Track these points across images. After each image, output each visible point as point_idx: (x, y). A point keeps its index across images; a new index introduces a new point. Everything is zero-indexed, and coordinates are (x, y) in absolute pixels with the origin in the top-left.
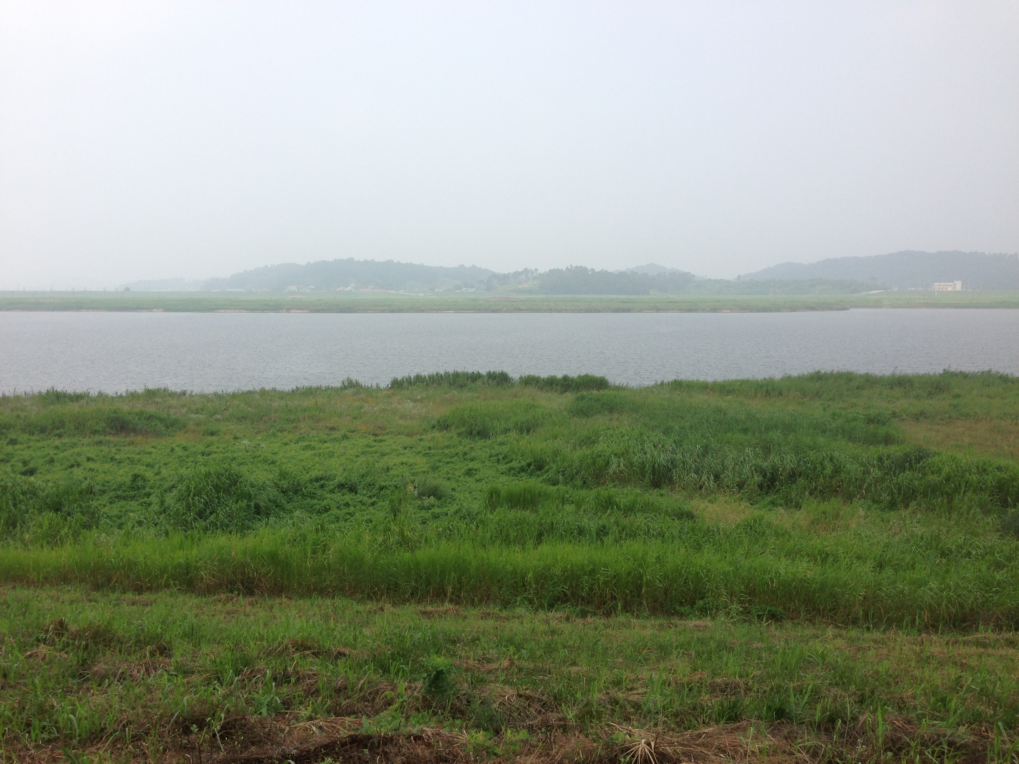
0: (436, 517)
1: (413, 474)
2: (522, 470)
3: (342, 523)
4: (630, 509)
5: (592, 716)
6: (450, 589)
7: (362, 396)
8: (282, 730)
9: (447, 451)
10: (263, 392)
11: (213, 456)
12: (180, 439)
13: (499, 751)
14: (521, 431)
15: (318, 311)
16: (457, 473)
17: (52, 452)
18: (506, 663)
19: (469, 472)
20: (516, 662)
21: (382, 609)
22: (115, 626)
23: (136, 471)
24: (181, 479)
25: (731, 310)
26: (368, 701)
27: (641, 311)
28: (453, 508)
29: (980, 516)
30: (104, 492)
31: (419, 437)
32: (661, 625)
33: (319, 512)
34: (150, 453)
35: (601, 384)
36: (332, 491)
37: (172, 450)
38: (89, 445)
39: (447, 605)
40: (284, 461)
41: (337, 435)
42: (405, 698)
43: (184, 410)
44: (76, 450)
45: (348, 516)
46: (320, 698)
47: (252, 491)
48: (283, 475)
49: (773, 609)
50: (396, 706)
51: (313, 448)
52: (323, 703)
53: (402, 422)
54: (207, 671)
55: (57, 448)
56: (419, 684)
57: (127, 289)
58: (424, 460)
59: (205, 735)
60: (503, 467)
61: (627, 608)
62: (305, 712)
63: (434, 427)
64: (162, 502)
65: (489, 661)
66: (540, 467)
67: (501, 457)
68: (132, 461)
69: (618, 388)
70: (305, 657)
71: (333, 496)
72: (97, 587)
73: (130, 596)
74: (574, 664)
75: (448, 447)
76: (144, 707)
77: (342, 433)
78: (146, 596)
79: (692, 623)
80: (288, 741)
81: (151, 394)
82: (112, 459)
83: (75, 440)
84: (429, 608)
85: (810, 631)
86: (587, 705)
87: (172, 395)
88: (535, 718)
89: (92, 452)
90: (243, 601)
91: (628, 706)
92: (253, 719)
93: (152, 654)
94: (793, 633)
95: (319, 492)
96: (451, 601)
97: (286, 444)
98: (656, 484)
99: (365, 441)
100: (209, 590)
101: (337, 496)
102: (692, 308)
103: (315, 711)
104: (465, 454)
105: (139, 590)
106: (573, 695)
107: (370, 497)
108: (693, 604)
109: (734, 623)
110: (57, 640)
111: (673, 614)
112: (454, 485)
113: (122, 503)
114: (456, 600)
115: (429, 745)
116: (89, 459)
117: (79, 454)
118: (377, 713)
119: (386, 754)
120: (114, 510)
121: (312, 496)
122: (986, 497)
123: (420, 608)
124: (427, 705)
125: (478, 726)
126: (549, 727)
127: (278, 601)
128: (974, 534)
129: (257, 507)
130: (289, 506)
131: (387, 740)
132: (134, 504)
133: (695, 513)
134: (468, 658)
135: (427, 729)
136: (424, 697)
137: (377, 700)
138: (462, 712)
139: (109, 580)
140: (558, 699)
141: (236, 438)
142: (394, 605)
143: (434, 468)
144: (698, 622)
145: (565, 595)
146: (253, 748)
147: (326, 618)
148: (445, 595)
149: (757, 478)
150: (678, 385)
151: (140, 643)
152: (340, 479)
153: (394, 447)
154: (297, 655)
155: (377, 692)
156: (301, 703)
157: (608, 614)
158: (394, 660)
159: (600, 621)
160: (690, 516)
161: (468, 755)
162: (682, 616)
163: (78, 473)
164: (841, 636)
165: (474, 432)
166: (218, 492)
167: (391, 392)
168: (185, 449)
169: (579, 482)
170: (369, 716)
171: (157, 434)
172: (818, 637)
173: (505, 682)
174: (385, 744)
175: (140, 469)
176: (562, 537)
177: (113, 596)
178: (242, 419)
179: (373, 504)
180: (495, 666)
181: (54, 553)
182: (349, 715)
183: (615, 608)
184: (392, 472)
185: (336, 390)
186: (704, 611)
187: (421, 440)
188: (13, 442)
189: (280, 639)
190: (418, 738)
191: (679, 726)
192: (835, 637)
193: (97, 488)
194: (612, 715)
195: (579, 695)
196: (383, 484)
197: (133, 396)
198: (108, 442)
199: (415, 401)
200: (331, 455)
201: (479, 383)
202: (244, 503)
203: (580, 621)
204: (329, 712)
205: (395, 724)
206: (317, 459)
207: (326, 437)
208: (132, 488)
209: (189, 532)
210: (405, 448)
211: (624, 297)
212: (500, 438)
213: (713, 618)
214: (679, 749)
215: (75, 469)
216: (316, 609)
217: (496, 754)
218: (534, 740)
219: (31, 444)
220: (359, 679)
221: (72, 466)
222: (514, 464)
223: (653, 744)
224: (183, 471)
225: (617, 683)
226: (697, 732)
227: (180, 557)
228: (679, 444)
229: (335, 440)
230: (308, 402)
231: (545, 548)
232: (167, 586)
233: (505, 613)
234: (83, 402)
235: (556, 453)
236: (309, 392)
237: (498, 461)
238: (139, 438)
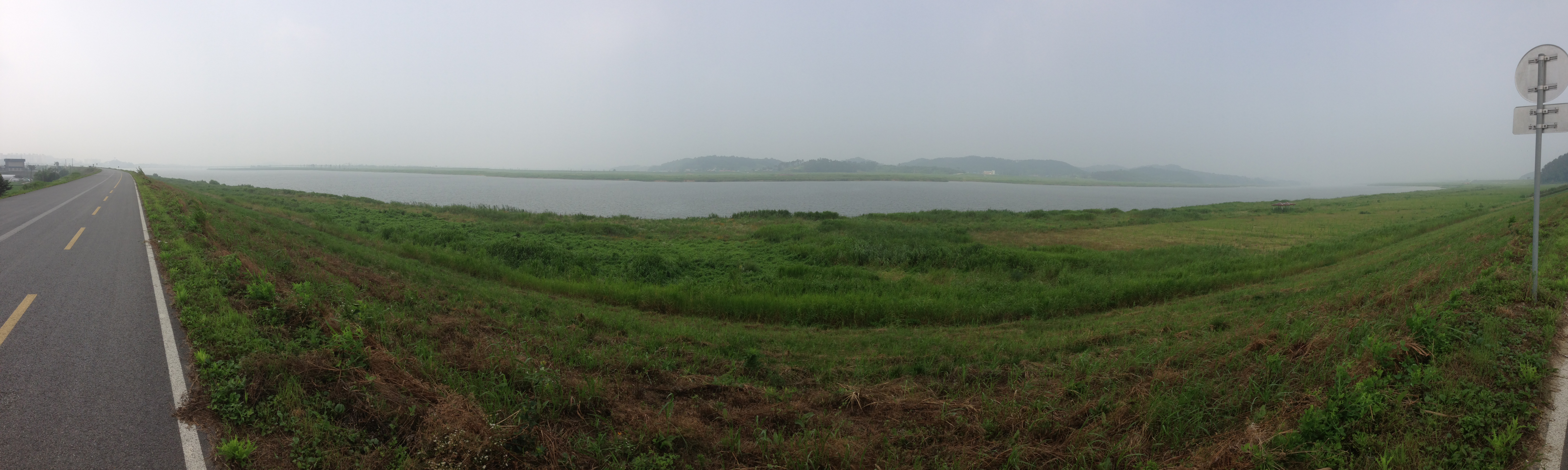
0: (753, 280)
1: (742, 260)
2: (796, 258)
3: (707, 283)
4: (848, 276)
5: (828, 380)
6: (759, 316)
7: (719, 222)
8: (675, 379)
9: (759, 249)
10: (673, 220)
11: (650, 248)
12: (635, 239)
13: (781, 398)
14: (795, 239)
15: (699, 181)
16: (764, 259)
17: (579, 241)
18: (786, 353)
19: (770, 259)
20: (791, 353)
21: (725, 324)
22: (604, 320)
23: (615, 252)
24: (635, 257)
25: (896, 180)
26: (717, 368)
27: (853, 180)
28: (760, 277)
29: (1003, 272)
30: (601, 260)
31: (745, 242)
32: (863, 332)
33: (697, 277)
34: (621, 244)
35: (835, 215)
36: (703, 267)
37: (632, 244)
38: (595, 238)
39: (758, 324)
40: (682, 252)
41: (706, 240)
42: (735, 368)
43: (637, 226)
44: (590, 240)
45: (710, 279)
46: (694, 365)
47: (667, 266)
48: (681, 259)
49: (915, 320)
50: (730, 372)
51: (695, 246)
52: (696, 367)
53: (737, 234)
54: (643, 346)
55: (581, 239)
56: (743, 362)
57: (615, 170)
58: (748, 253)
59: (641, 376)
60: (786, 257)
61: (846, 324)
62: (686, 371)
63: (752, 237)
64: (626, 267)
65: (778, 352)
66: (804, 257)
67: (785, 252)
68: (613, 247)
69: (843, 218)
70: (688, 345)
71: (704, 269)
72: (597, 301)
73: (610, 307)
74: (819, 353)
75: (759, 247)
76: (615, 358)
77: (708, 239)
78: (617, 308)
79: (877, 330)
80: (677, 384)
81: (623, 218)
82: (605, 246)
83: (589, 236)
84: (749, 325)
85: (932, 329)
86: (826, 374)
87: (632, 219)
88: (801, 381)
89: (596, 242)
90: (660, 316)
91: (847, 374)
92: (662, 371)
93: (619, 335)
94: (924, 331)
95: (697, 267)
96: (760, 321)
97: (683, 244)
98: (861, 264)
99: (720, 244)
100: (644, 309)
101: (706, 270)
102: (876, 178)
103: (691, 371)
104: (768, 250)
105: (614, 305)
106: (819, 370)
107: (721, 271)
108: (878, 320)
109: (897, 329)
110: (579, 322)
111: (869, 326)
112: (762, 265)
113: (609, 265)
114: (762, 321)
115: (746, 394)
116: (595, 245)
117: (591, 243)
118: (721, 374)
119: (724, 395)
120: (605, 268)
121: (694, 269)
122: (1005, 264)
123: (745, 324)
124: (746, 373)
125: (771, 385)
126: (808, 386)
127: (676, 317)
128: (1000, 280)
129: (668, 273)
130: (683, 273)
131: (726, 389)
132: (613, 267)
133: (880, 277)
134: (767, 350)
135: (745, 385)
136: (745, 369)
137: (721, 368)
138: (763, 377)
139: (602, 299)
140: (812, 371)
141: (660, 241)
142: (732, 322)
143: (752, 257)
144: (881, 329)
145: (816, 318)
146: (661, 385)
147: (698, 327)
148: (757, 318)
149: (908, 259)
150: (871, 216)
151: (614, 329)
152: (707, 261)
153: (733, 246)
154: (684, 343)
155: (721, 364)
156: (685, 366)
157: (837, 328)
158: (730, 349)
159: (833, 331)
160: (877, 278)
161: (765, 400)
162: (873, 326)
163: (590, 251)
164: (946, 330)
165: (772, 239)
166: (651, 265)
167: (732, 219)
168: (637, 243)
169: (823, 264)
170: (717, 376)
171: (624, 236)
172: (935, 332)
173: (786, 363)
174: (724, 390)
175: (616, 251)
176: (814, 291)
177: (604, 306)
178: (663, 232)
179: (723, 274)
180: (781, 354)
181: (578, 284)
182: (708, 374)
183: (841, 324)
184: (732, 259)
185: (706, 219)
186: (884, 324)
187: (746, 243)
188: (563, 235)
189: (676, 335)
190: (741, 390)
191: (872, 382)
192: (943, 331)
193: (598, 258)
194: (839, 379)
195: (822, 369)
196: (727, 264)
197: (615, 218)
198: (603, 238)
199: (744, 224)
200: (703, 250)
201: (774, 215)
202: (662, 271)
203: (823, 331)
204: (698, 372)
205: (730, 381)
206: (696, 252)
207: (701, 241)
208: (613, 259)
209: (637, 282)
210: (739, 247)
211: (844, 173)
212: (785, 243)
213: (888, 327)
214: (872, 395)
215: (589, 249)
216: (693, 322)
217: (780, 400)
218: (800, 392)
219: (571, 236)
220: (713, 358)
221: (588, 248)
222: (791, 255)
223: (859, 394)
224: (635, 254)
225: (841, 363)
226: (880, 385)
227: (632, 292)
228: (871, 244)
229: (705, 243)
230: (693, 225)
231: (806, 296)
232: (627, 304)
233: (786, 328)
234: (593, 220)
235: (812, 250)
236: (694, 220)
237: (784, 253)
238: (616, 237)
